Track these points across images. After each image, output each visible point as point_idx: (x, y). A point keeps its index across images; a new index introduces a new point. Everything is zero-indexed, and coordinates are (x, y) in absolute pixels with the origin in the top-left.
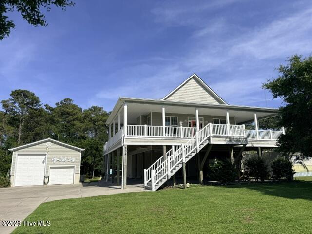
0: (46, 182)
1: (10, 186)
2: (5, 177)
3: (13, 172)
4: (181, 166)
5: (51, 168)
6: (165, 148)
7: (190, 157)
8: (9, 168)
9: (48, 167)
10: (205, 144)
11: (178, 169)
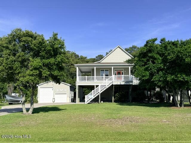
0: (54, 101)
1: (38, 103)
2: (36, 98)
3: (39, 96)
4: (98, 94)
5: (55, 94)
6: (95, 87)
7: (103, 90)
8: (37, 94)
9: (54, 94)
10: (111, 85)
11: (97, 95)
